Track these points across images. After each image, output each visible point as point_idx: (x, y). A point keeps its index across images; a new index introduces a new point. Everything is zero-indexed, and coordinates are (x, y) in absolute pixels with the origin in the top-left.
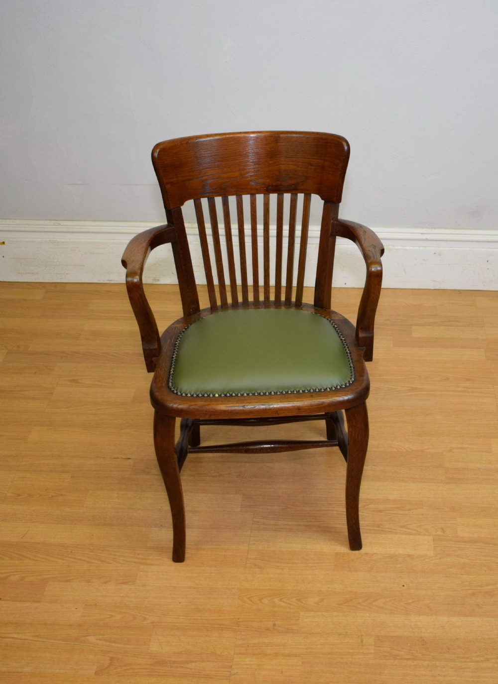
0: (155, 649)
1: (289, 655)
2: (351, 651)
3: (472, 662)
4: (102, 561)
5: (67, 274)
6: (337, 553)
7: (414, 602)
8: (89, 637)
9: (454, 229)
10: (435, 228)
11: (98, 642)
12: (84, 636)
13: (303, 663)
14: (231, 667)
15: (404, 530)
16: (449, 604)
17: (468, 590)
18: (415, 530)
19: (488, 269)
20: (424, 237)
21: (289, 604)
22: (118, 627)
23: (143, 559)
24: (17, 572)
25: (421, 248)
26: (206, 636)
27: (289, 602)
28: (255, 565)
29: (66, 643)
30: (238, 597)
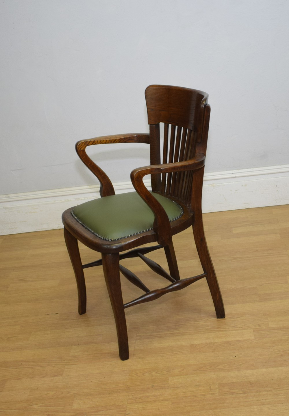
0: (76, 407)
1: (163, 400)
2: (204, 393)
3: (283, 390)
4: (41, 366)
5: (16, 228)
6: (191, 345)
7: (243, 364)
8: (33, 406)
10: (240, 169)
11: (39, 407)
12: (30, 406)
13: (172, 403)
14: (125, 411)
15: (234, 328)
16: (266, 362)
17: (278, 353)
18: (241, 328)
19: (277, 191)
20: (234, 176)
21: (162, 374)
22: (52, 398)
23: (67, 362)
25: (233, 183)
26: (109, 396)
27: (162, 373)
28: (139, 357)
29: (19, 410)
30: (129, 374)
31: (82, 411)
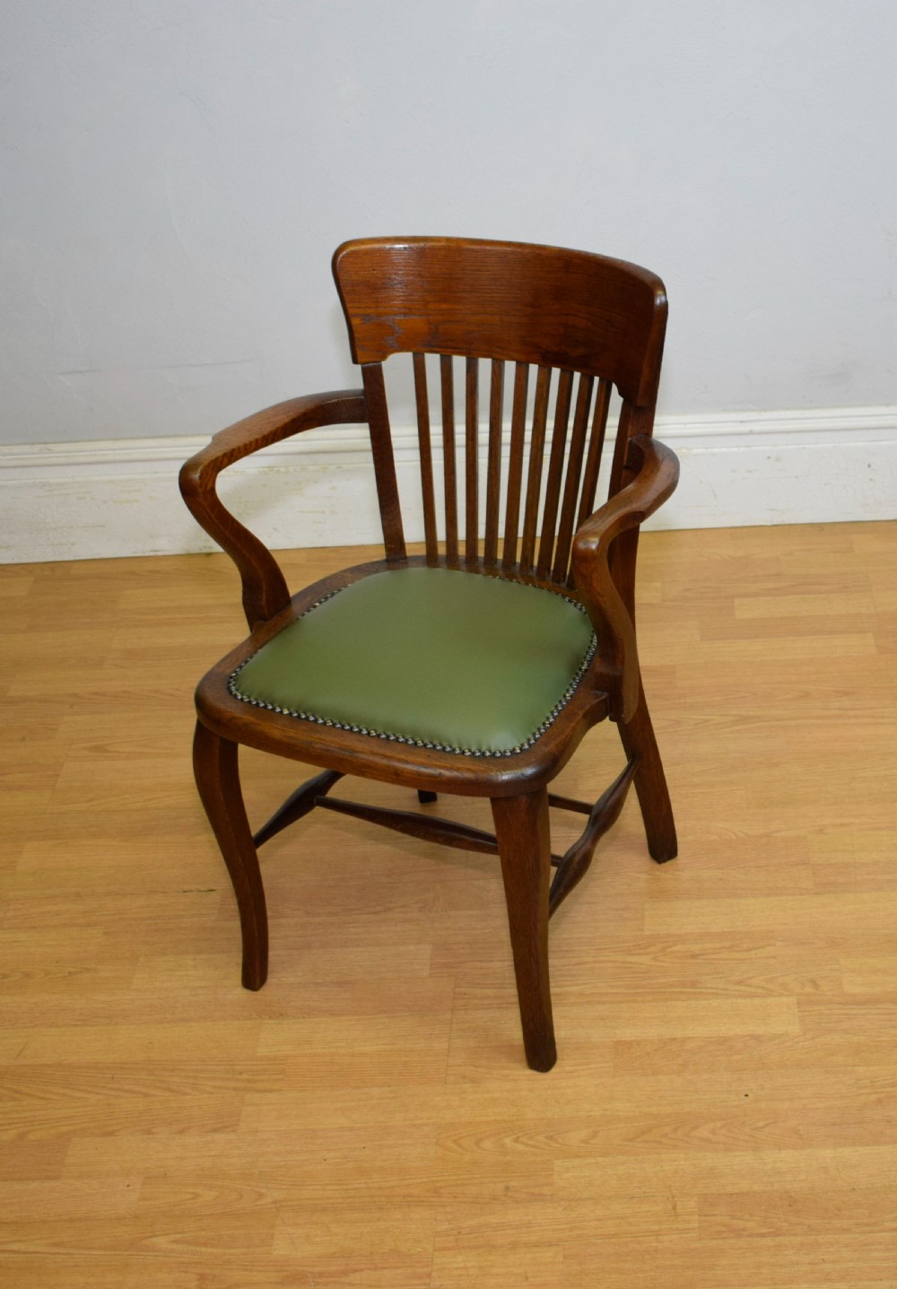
0: (282, 1253)
1: (538, 1245)
2: (656, 1227)
3: (885, 1231)
4: (173, 1091)
5: (73, 544)
6: (618, 1043)
7: (767, 1125)
8: (155, 1240)
9: (803, 408)
10: (765, 410)
11: (174, 1246)
12: (146, 1238)
13: (565, 1257)
14: (429, 1275)
15: (742, 988)
16: (834, 1124)
17: (869, 1094)
18: (763, 988)
19: (871, 480)
20: (746, 428)
21: (534, 1146)
22: (210, 1215)
23: (249, 1081)
24: (10, 1124)
25: (742, 449)
26: (379, 1219)
27: (533, 1143)
28: (464, 1077)
29: (113, 1253)
30: (434, 1140)
31: (302, 1268)
